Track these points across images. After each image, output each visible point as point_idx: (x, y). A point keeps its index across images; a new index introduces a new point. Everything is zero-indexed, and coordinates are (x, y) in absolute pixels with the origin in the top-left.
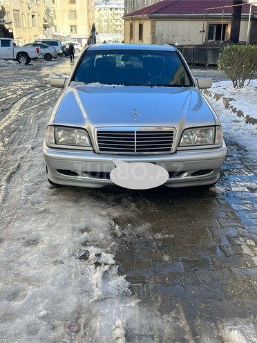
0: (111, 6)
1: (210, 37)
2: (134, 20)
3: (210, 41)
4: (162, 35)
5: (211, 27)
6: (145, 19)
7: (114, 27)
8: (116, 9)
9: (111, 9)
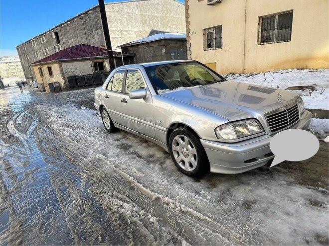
0: (6, 61)
1: (96, 69)
2: (42, 65)
3: (96, 71)
4: (68, 71)
5: (95, 64)
6: (53, 63)
7: (12, 74)
8: (10, 63)
9: (6, 63)
